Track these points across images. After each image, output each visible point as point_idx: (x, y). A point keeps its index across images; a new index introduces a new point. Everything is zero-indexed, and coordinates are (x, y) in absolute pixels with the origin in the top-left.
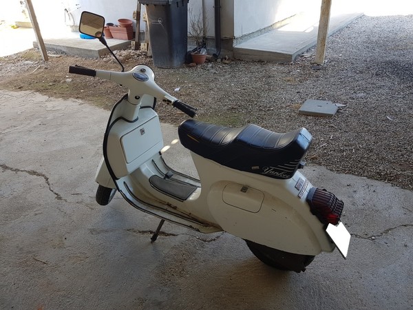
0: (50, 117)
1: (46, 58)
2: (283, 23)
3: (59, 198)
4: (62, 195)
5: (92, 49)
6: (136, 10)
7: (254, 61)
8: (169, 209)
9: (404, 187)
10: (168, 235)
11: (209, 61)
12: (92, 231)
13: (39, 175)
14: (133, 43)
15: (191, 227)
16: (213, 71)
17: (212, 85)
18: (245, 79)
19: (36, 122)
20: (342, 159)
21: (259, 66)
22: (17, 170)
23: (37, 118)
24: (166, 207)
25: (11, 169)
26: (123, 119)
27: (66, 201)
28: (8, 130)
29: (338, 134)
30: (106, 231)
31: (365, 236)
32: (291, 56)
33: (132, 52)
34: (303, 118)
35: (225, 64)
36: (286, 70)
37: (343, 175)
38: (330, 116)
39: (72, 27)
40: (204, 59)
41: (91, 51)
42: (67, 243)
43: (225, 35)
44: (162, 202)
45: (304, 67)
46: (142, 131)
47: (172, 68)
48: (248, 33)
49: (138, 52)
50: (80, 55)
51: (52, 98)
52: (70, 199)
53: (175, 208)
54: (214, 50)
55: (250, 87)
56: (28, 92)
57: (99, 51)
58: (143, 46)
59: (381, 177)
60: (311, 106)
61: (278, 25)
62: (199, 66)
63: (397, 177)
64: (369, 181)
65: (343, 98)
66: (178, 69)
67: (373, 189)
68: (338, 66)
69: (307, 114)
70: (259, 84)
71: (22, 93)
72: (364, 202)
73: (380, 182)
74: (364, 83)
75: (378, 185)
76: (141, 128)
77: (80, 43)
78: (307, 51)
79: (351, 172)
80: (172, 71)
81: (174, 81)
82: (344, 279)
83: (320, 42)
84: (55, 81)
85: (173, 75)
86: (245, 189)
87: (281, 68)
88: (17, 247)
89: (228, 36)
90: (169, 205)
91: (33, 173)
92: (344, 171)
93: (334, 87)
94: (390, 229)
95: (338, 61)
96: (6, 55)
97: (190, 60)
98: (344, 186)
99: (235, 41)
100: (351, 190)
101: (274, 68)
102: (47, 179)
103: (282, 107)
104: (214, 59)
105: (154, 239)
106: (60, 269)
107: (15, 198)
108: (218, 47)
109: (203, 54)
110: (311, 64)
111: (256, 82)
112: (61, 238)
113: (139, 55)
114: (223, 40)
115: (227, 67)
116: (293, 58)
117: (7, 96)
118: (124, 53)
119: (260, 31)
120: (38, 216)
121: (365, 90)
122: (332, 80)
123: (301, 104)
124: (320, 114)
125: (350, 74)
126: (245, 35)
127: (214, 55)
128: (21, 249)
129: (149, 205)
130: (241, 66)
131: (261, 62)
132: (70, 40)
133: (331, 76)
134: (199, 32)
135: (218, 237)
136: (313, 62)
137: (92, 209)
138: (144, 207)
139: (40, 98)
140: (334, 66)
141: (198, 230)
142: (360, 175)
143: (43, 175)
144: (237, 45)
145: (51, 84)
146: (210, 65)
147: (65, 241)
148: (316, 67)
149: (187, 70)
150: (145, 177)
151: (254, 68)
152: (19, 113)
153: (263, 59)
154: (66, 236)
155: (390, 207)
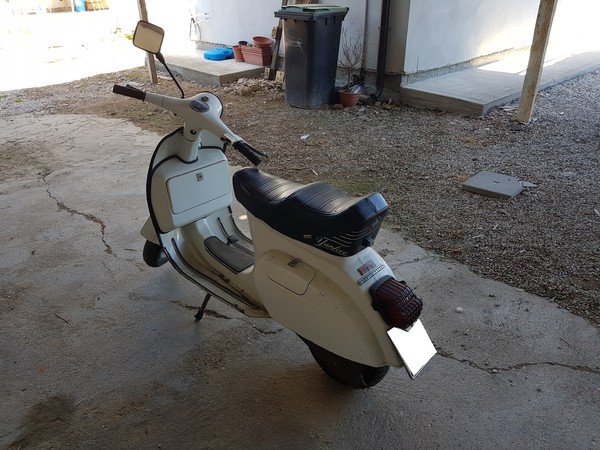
0: (135, 153)
1: (155, 81)
2: (489, 59)
3: (109, 250)
4: (113, 248)
5: (213, 73)
6: (277, 26)
7: (427, 110)
8: (220, 281)
9: (576, 311)
10: (220, 316)
11: (363, 103)
12: (132, 296)
13: (96, 221)
14: (268, 70)
15: (236, 306)
16: (364, 117)
17: (355, 136)
18: (404, 133)
19: (117, 158)
20: (498, 259)
21: (432, 117)
22: (74, 212)
23: (119, 153)
24: (216, 278)
25: (68, 210)
26: (177, 157)
27: (115, 256)
28: (81, 163)
29: (507, 225)
30: (148, 299)
31: (483, 367)
32: (481, 106)
33: (262, 82)
34: (465, 197)
35: (385, 109)
36: (470, 127)
37: (490, 281)
38: (506, 198)
39: (197, 42)
40: (356, 100)
41: (211, 76)
42: (98, 304)
43: (391, 69)
44: (214, 272)
45: (497, 125)
46: (200, 177)
47: (308, 107)
48: (428, 68)
49: (271, 83)
50: (197, 81)
51: (145, 131)
52: (121, 254)
53: (227, 281)
54: (372, 88)
55: (408, 145)
56: (120, 120)
57: (221, 77)
58: (280, 75)
59: (546, 292)
60: (485, 181)
61: (481, 61)
62: (346, 109)
63: (571, 296)
64: (525, 296)
65: (539, 175)
66: (316, 110)
67: (525, 306)
68: (551, 129)
69: (473, 191)
70: (422, 142)
71: (113, 121)
72: (504, 321)
73: (541, 299)
74: (580, 157)
75: (538, 303)
76: (198, 172)
77: (201, 64)
78: (512, 102)
79: (503, 278)
80: (307, 112)
81: (305, 126)
82: (426, 414)
83: (526, 90)
84: (156, 111)
85: (306, 117)
86: (294, 263)
87: (464, 123)
88: (43, 299)
89: (396, 71)
90: (221, 276)
91: (91, 218)
92: (493, 276)
93: (532, 157)
94: (526, 364)
95: (553, 121)
96: (109, 72)
97: (336, 100)
98: (484, 296)
99: (404, 79)
100: (492, 302)
101: (453, 123)
102: (104, 227)
103: (442, 178)
104: (371, 101)
105: (199, 317)
106: (79, 332)
107: (60, 242)
108: (380, 84)
109: (356, 92)
110: (510, 121)
111: (419, 138)
112: (94, 297)
113: (271, 87)
114: (387, 75)
115: (386, 114)
116: (485, 111)
117: (93, 123)
118: (252, 82)
119: (449, 67)
120: (77, 268)
121: (578, 168)
122: (534, 147)
123: (472, 175)
124: (492, 193)
125: (564, 143)
126: (423, 72)
127: (372, 95)
128: (46, 302)
129: (197, 272)
130: (407, 115)
131: (437, 111)
132: (191, 59)
133: (534, 143)
134: (353, 61)
135: (280, 330)
136: (513, 119)
137: (142, 270)
138: (189, 273)
139: (132, 128)
140: (544, 128)
141: (242, 311)
142: (516, 284)
143: (101, 222)
144: (406, 85)
145: (150, 113)
146: (363, 109)
147: (96, 302)
148: (516, 126)
149: (328, 112)
150: (200, 236)
151: (424, 118)
152: (101, 144)
153: (441, 107)
154: (101, 296)
155: (541, 335)
